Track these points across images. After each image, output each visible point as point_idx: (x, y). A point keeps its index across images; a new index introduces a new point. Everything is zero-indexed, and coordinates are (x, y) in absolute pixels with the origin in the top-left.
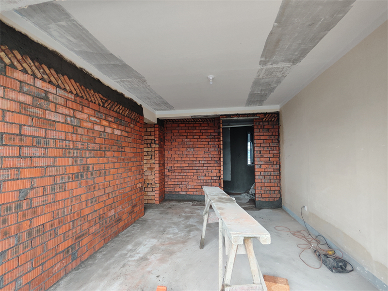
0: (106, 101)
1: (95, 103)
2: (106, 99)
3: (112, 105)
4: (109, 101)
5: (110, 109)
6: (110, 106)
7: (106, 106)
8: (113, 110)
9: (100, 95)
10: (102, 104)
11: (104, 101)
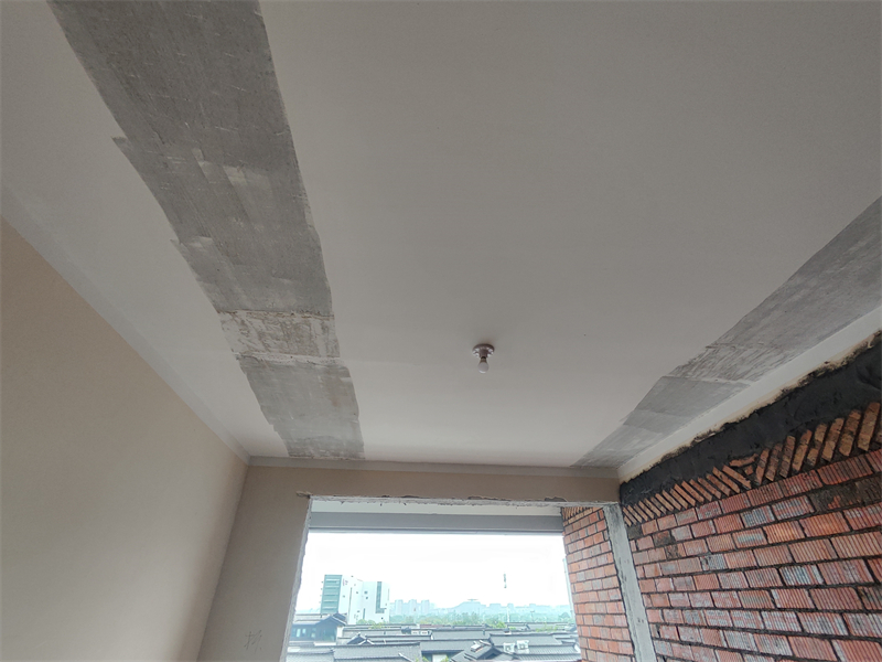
0: (755, 465)
1: (733, 493)
2: (751, 459)
3: (781, 459)
4: (765, 454)
5: (778, 477)
6: (772, 469)
7: (759, 479)
8: (791, 473)
9: (735, 463)
10: (747, 484)
11: (749, 471)
